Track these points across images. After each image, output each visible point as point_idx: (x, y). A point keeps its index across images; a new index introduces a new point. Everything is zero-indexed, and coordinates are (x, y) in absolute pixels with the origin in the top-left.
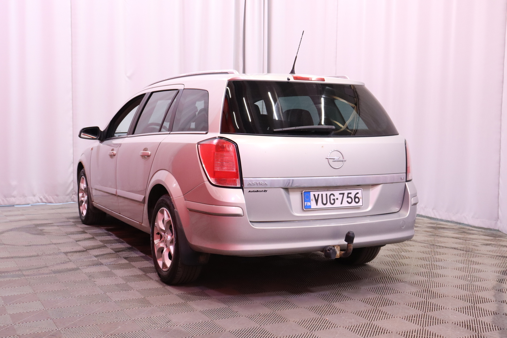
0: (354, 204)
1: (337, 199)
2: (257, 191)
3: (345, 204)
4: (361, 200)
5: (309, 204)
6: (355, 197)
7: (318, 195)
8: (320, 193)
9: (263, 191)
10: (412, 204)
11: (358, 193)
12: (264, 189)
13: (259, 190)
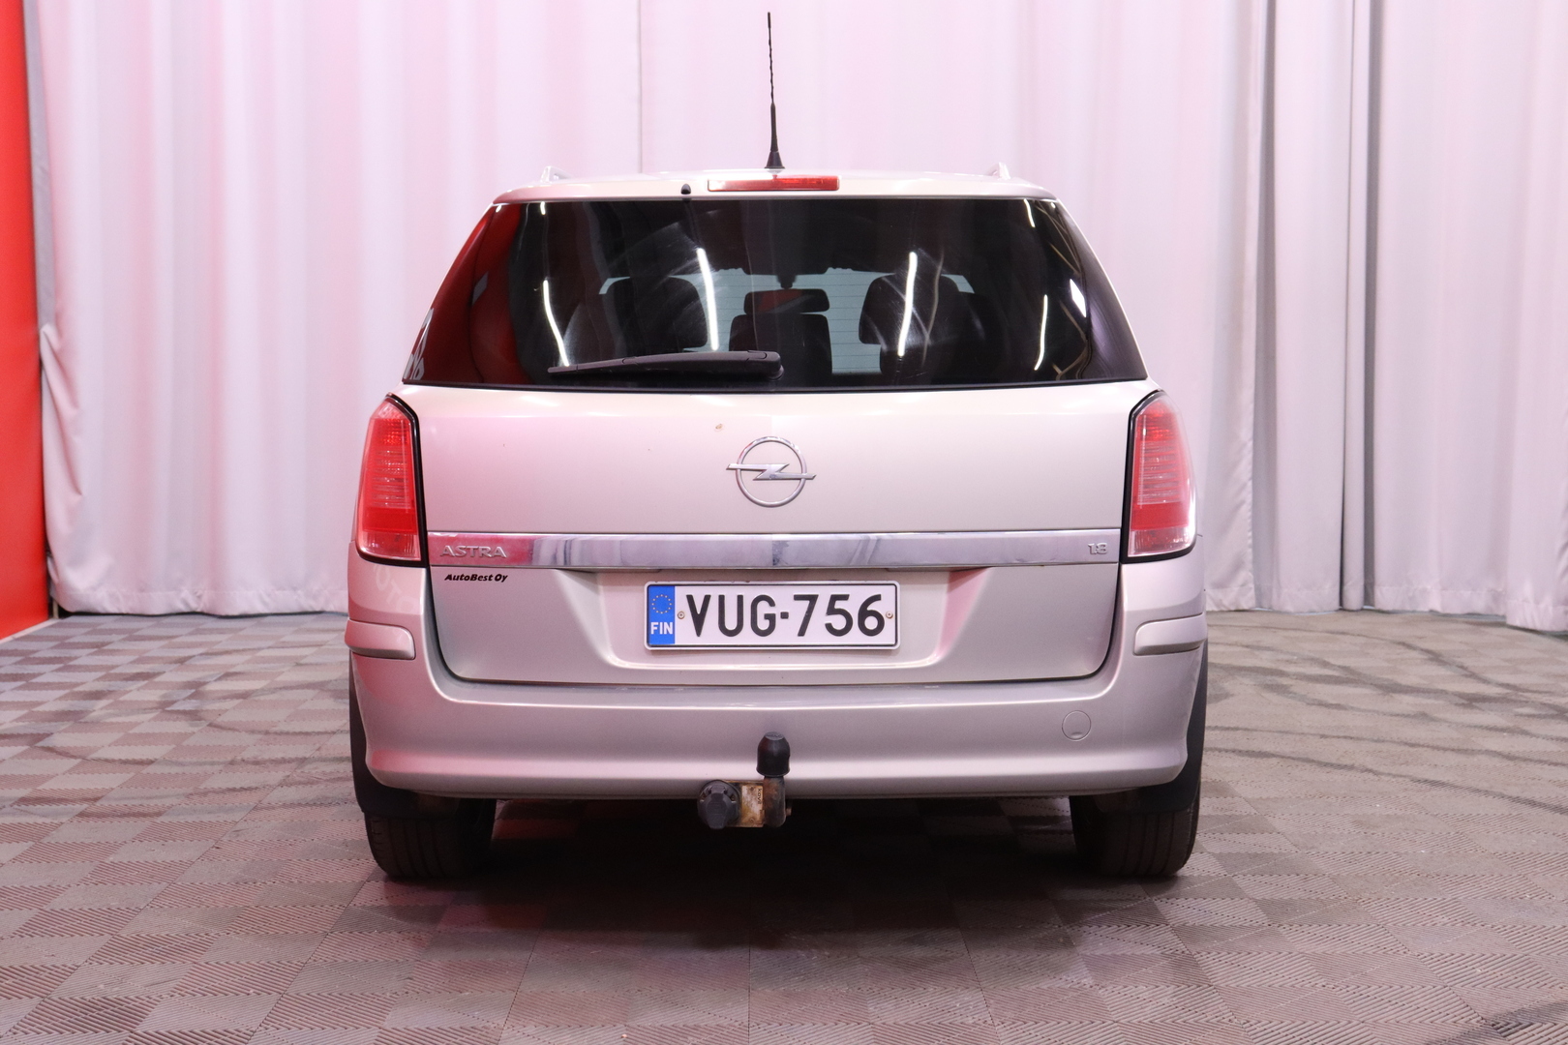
0: (855, 636)
1: (785, 616)
2: (474, 577)
3: (817, 635)
4: (889, 624)
5: (666, 628)
6: (864, 613)
7: (707, 599)
8: (715, 592)
9: (493, 578)
10: (1137, 649)
11: (877, 598)
12: (495, 572)
13: (480, 572)
